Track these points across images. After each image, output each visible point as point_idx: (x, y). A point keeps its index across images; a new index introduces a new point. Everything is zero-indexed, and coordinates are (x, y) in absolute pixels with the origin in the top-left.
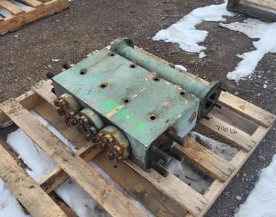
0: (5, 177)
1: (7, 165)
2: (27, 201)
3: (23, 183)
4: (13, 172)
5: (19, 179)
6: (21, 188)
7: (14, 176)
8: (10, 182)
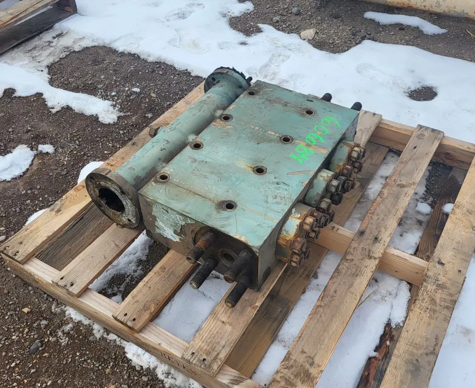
0: (447, 307)
1: (426, 316)
2: (462, 259)
3: (440, 277)
4: (433, 301)
5: (438, 285)
6: (451, 275)
7: (438, 296)
8: (451, 295)
